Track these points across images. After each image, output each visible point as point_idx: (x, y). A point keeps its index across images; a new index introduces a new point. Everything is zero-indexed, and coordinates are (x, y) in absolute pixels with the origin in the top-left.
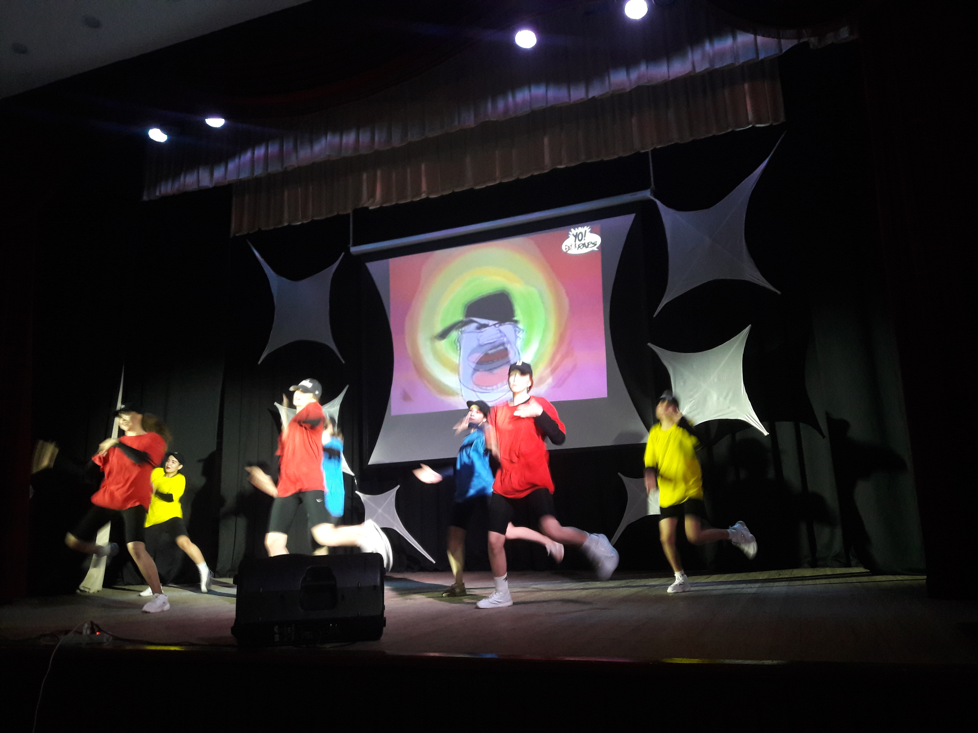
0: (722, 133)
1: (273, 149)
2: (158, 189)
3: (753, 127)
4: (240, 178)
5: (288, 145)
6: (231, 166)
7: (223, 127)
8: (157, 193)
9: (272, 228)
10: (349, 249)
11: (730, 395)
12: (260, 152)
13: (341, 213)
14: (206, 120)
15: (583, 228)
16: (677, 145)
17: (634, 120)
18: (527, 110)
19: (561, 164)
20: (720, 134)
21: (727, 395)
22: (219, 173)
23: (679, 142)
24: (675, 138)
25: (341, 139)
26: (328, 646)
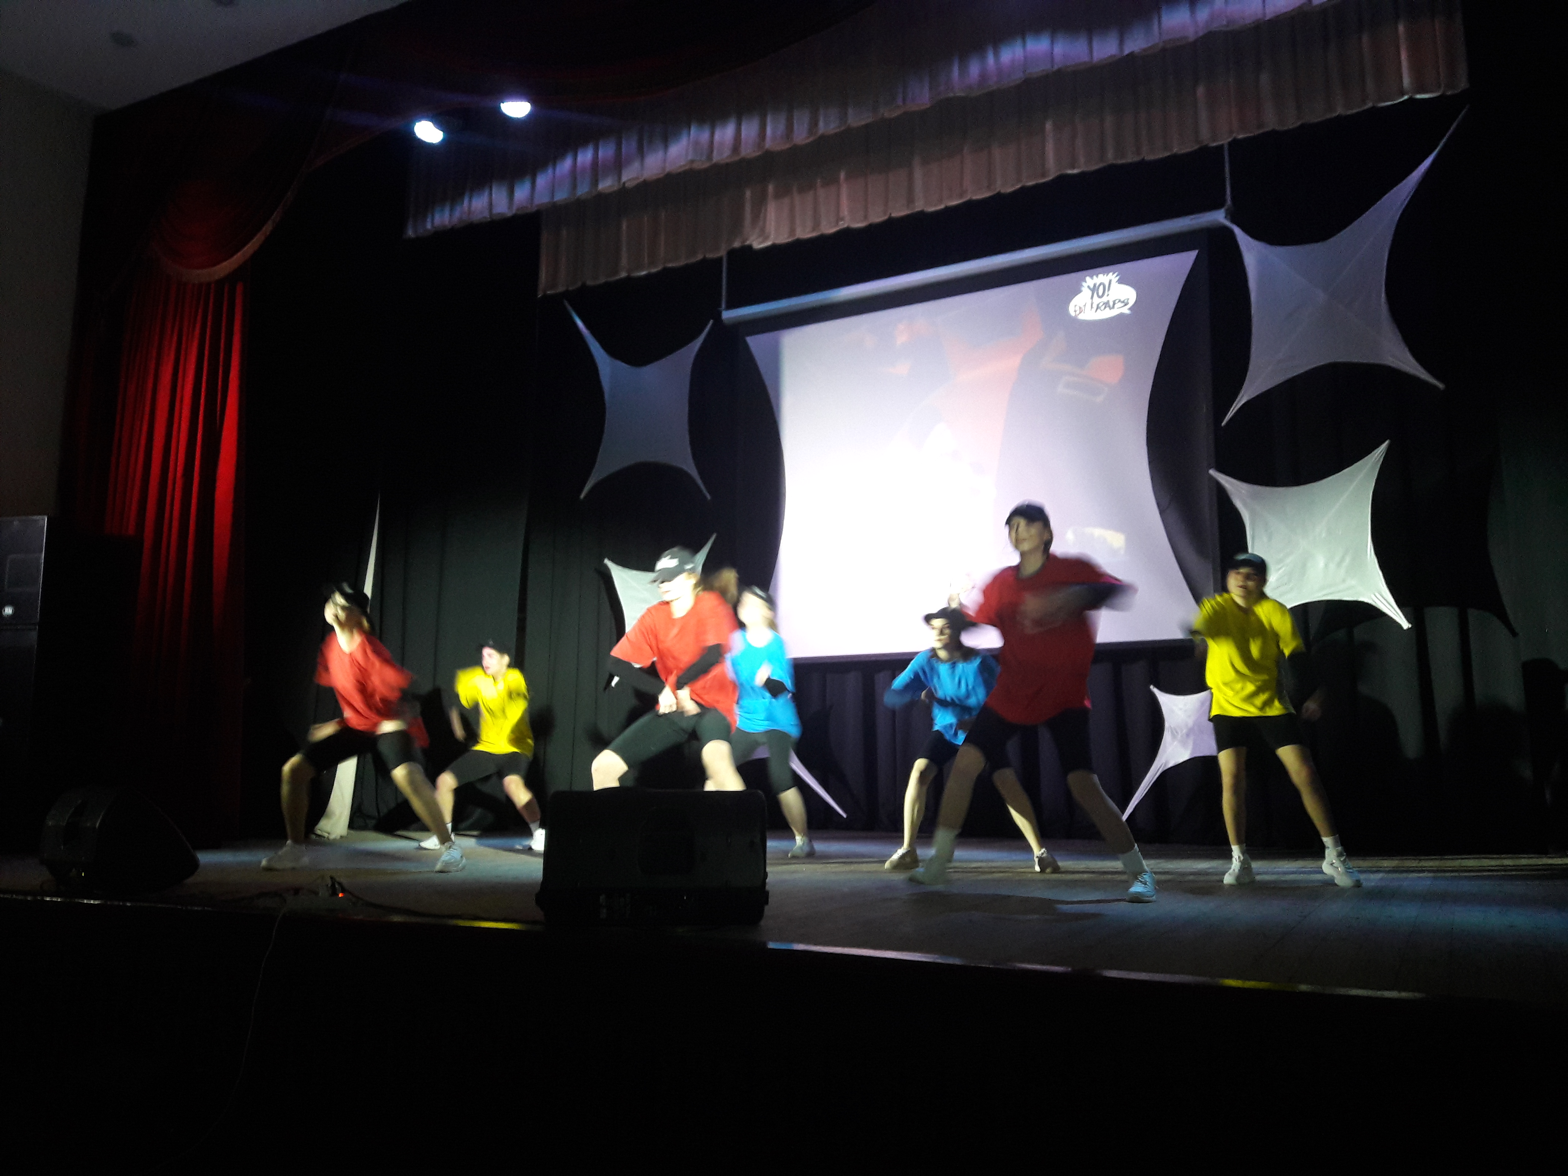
0: (1354, 111)
1: (606, 151)
2: (429, 220)
3: (1411, 99)
4: (555, 200)
5: (629, 145)
6: (542, 180)
7: (529, 116)
8: (429, 226)
9: (602, 280)
10: (720, 314)
11: (1348, 560)
12: (585, 157)
13: (710, 256)
14: (502, 105)
15: (1105, 275)
16: (1274, 133)
17: (1201, 90)
18: (1018, 77)
19: (1073, 168)
20: (1350, 112)
21: (1343, 559)
22: (522, 193)
23: (1278, 128)
24: (1271, 121)
25: (712, 135)
26: (680, 930)
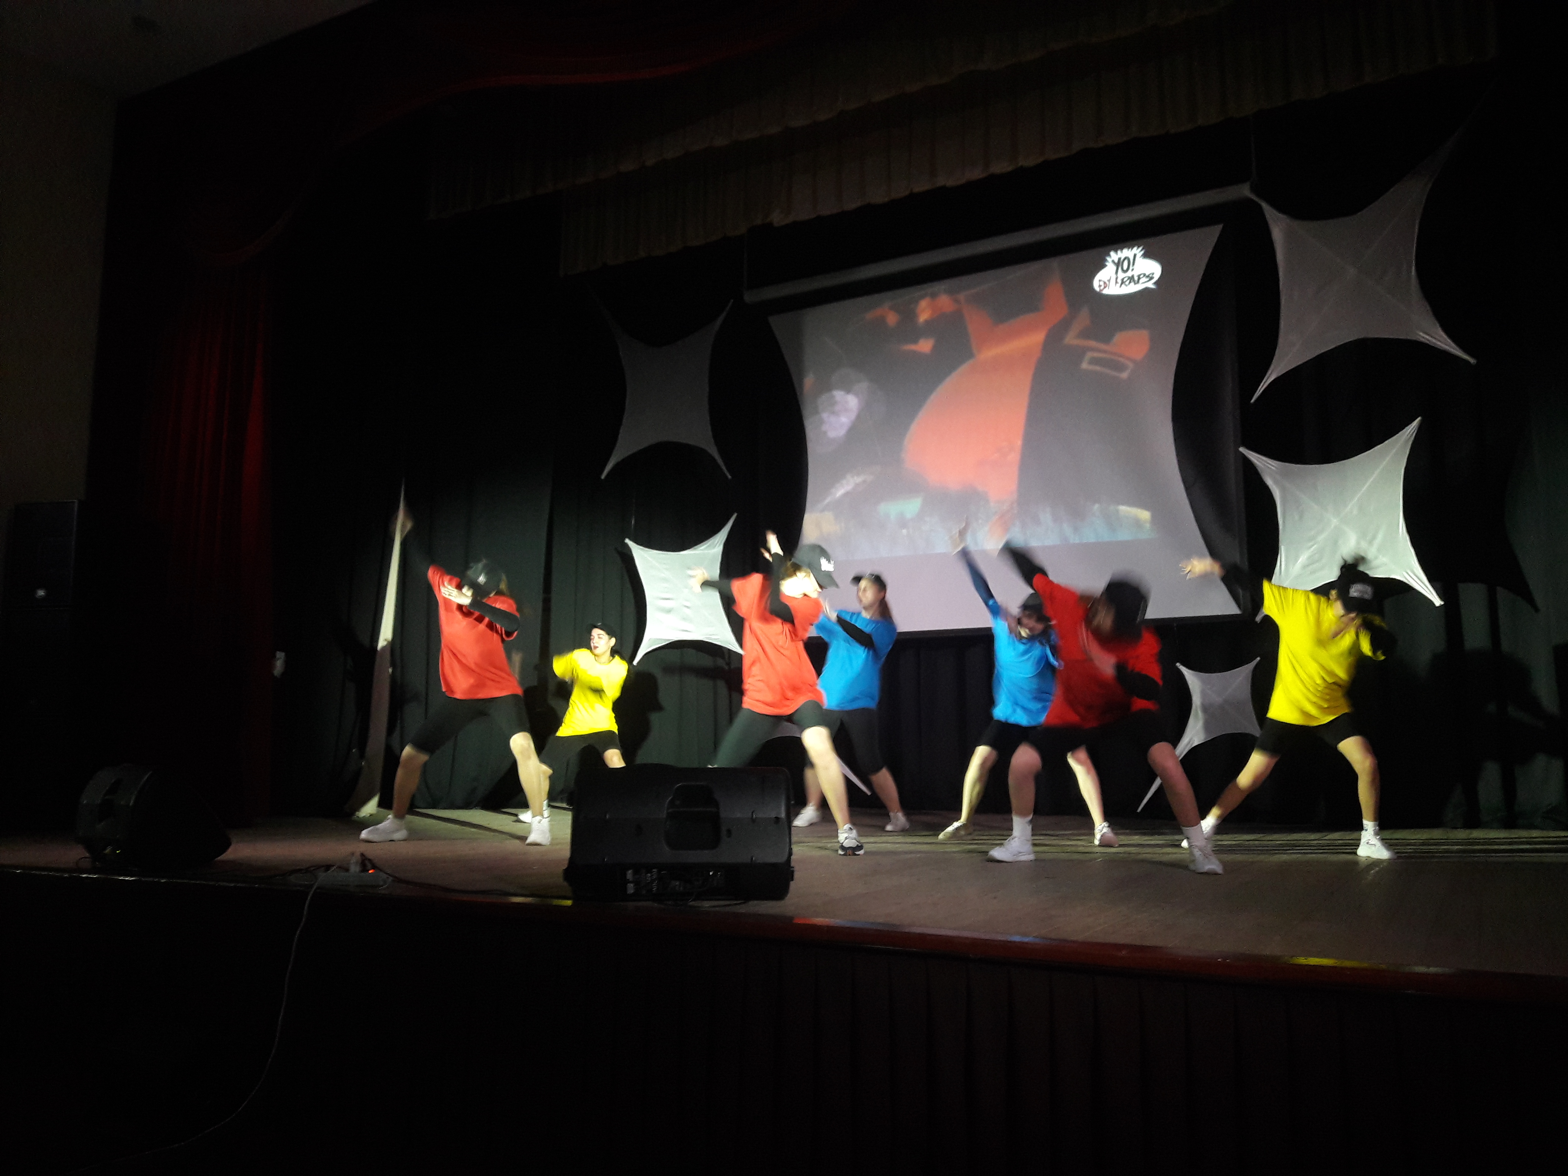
9: (623, 260)
10: (741, 295)
13: (730, 234)
15: (1130, 249)
19: (1098, 142)
26: (706, 904)
